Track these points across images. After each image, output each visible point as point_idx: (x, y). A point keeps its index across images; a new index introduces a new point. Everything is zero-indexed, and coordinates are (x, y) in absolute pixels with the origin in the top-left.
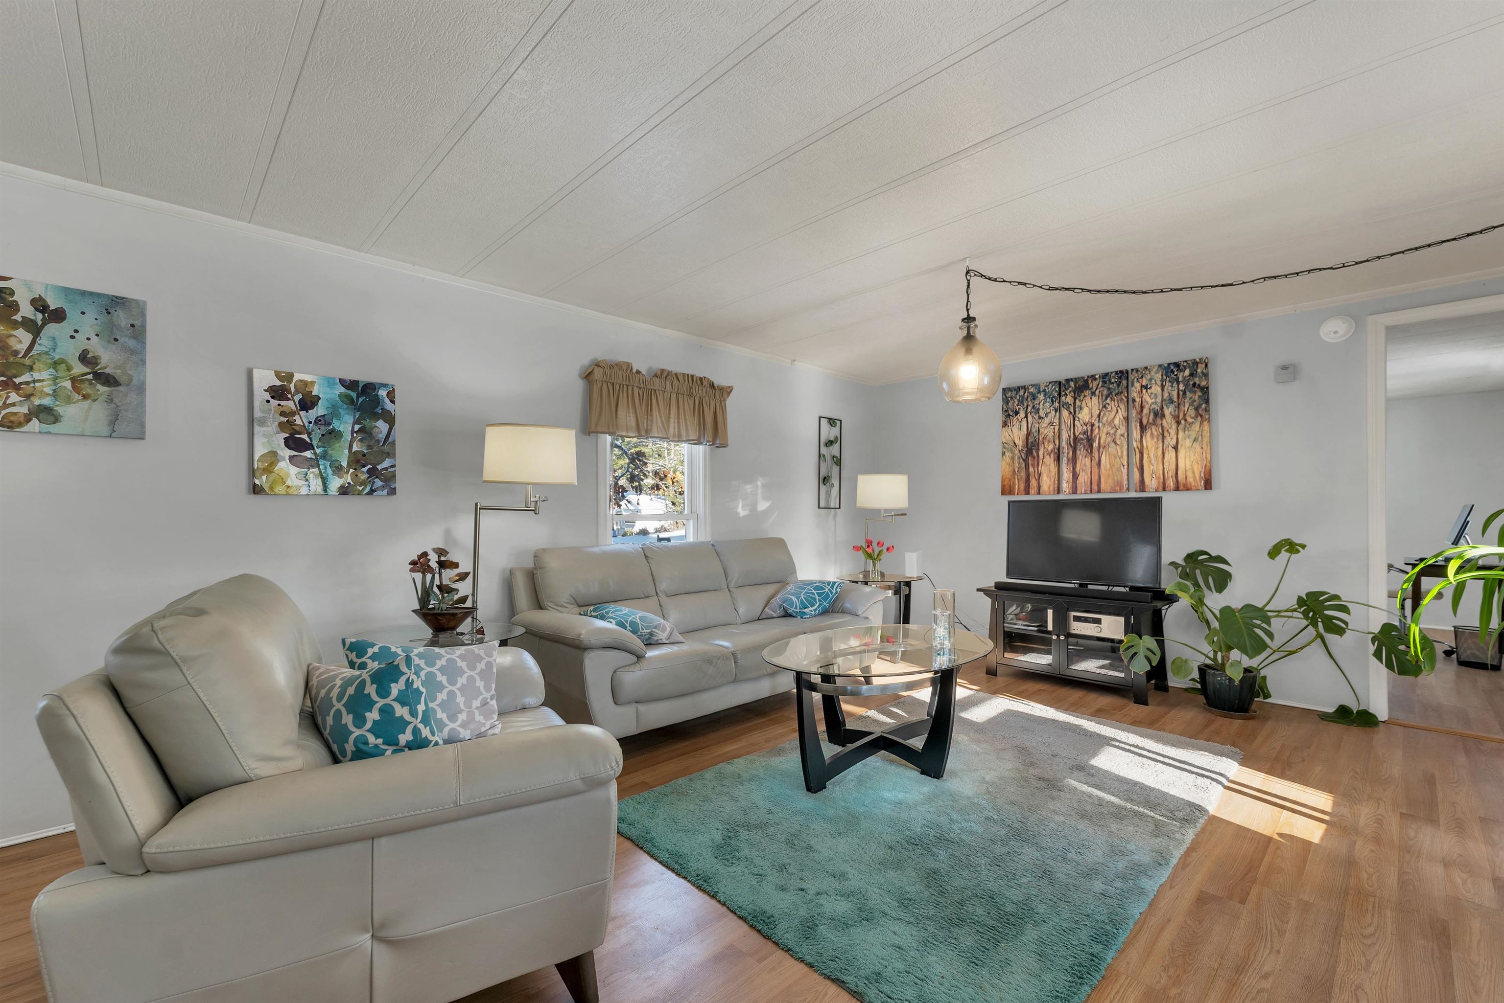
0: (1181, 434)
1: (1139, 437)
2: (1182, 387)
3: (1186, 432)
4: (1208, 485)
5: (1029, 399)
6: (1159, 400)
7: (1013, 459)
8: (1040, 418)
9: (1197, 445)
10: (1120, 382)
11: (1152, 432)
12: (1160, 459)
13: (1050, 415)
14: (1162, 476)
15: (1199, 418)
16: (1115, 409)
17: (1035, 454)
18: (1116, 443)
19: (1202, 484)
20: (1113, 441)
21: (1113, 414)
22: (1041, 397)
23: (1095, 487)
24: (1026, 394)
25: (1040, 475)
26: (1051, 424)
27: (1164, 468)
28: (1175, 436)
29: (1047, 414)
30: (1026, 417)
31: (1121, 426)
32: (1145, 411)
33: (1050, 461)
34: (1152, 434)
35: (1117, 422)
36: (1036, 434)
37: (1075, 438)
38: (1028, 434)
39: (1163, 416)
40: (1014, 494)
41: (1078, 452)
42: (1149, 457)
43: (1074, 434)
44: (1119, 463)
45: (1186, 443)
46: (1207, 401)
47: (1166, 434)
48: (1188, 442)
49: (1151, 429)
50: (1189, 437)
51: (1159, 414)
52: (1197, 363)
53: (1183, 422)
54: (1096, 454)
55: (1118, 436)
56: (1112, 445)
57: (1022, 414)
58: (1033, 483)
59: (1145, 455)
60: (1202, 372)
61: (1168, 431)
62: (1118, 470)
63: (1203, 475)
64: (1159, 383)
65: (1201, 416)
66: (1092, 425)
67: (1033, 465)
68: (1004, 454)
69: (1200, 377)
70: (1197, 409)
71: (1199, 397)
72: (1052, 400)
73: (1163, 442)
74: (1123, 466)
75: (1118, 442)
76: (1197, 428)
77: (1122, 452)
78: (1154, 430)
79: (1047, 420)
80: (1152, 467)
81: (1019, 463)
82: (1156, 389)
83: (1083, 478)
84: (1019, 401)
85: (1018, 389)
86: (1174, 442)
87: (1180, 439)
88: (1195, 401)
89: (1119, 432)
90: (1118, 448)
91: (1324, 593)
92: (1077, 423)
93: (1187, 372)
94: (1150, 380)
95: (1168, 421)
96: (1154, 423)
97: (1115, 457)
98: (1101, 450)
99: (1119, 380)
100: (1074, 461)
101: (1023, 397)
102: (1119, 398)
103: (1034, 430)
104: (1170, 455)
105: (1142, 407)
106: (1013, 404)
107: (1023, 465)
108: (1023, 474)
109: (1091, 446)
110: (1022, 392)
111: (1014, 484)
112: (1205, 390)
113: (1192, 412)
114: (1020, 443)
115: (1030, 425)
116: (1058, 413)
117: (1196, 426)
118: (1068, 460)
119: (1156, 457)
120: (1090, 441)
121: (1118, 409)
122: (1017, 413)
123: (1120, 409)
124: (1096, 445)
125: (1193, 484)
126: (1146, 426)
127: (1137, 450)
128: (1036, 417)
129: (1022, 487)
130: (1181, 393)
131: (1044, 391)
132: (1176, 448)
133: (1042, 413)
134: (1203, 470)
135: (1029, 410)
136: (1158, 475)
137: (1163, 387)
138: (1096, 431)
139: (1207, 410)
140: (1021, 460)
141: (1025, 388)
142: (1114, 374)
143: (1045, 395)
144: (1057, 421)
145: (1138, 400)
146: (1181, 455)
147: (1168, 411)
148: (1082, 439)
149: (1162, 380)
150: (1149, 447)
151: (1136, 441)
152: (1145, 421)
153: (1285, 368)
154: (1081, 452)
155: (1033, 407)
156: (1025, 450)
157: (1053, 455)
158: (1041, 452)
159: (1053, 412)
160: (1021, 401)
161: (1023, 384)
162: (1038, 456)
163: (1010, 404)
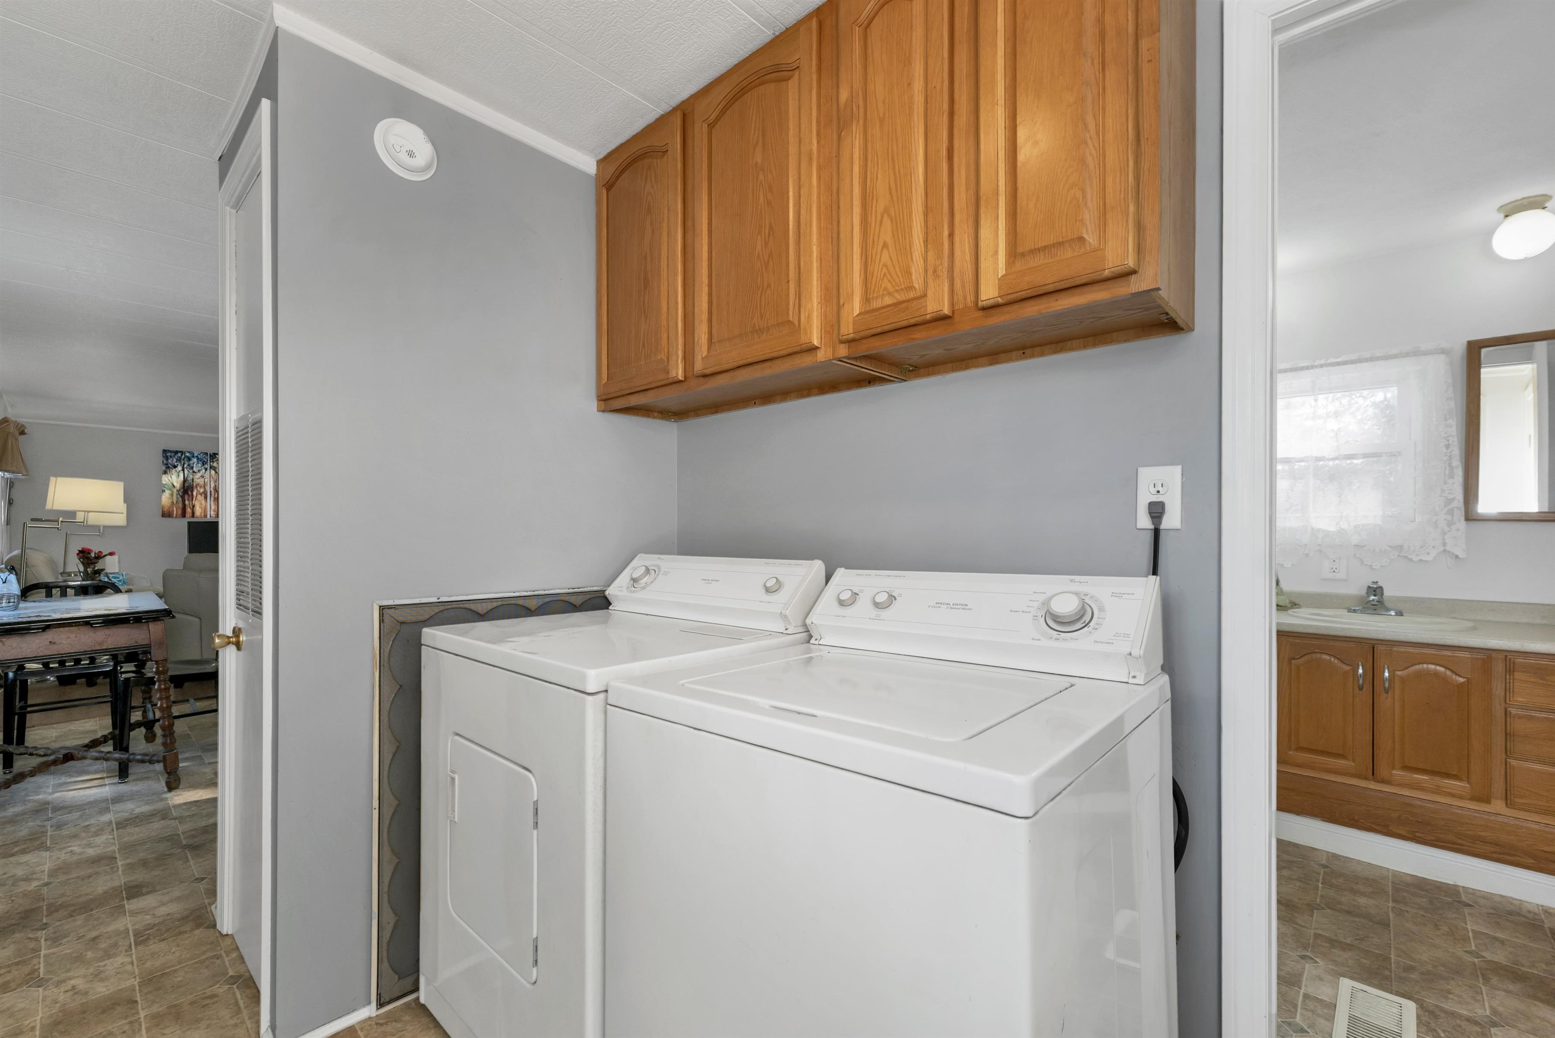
5: (185, 459)
7: (172, 495)
8: (194, 472)
13: (201, 472)
17: (190, 493)
22: (195, 460)
24: (183, 456)
25: (194, 506)
26: (202, 477)
29: (199, 471)
30: (183, 470)
36: (191, 482)
38: (185, 481)
40: (172, 517)
57: (180, 468)
58: (189, 510)
67: (189, 500)
68: (164, 491)
72: (203, 463)
79: (199, 475)
81: (177, 498)
84: (177, 459)
85: (176, 452)
101: (180, 458)
103: (189, 479)
106: (172, 461)
107: (180, 500)
108: (180, 505)
110: (179, 455)
111: (173, 511)
114: (178, 485)
115: (186, 476)
122: (175, 467)
128: (191, 471)
129: (180, 512)
131: (197, 457)
133: (195, 469)
135: (185, 466)
140: (179, 496)
141: (182, 452)
143: (198, 459)
155: (189, 465)
156: (182, 490)
157: (203, 495)
158: (195, 493)
159: (204, 470)
160: (179, 460)
161: (181, 450)
162: (192, 495)
163: (170, 461)
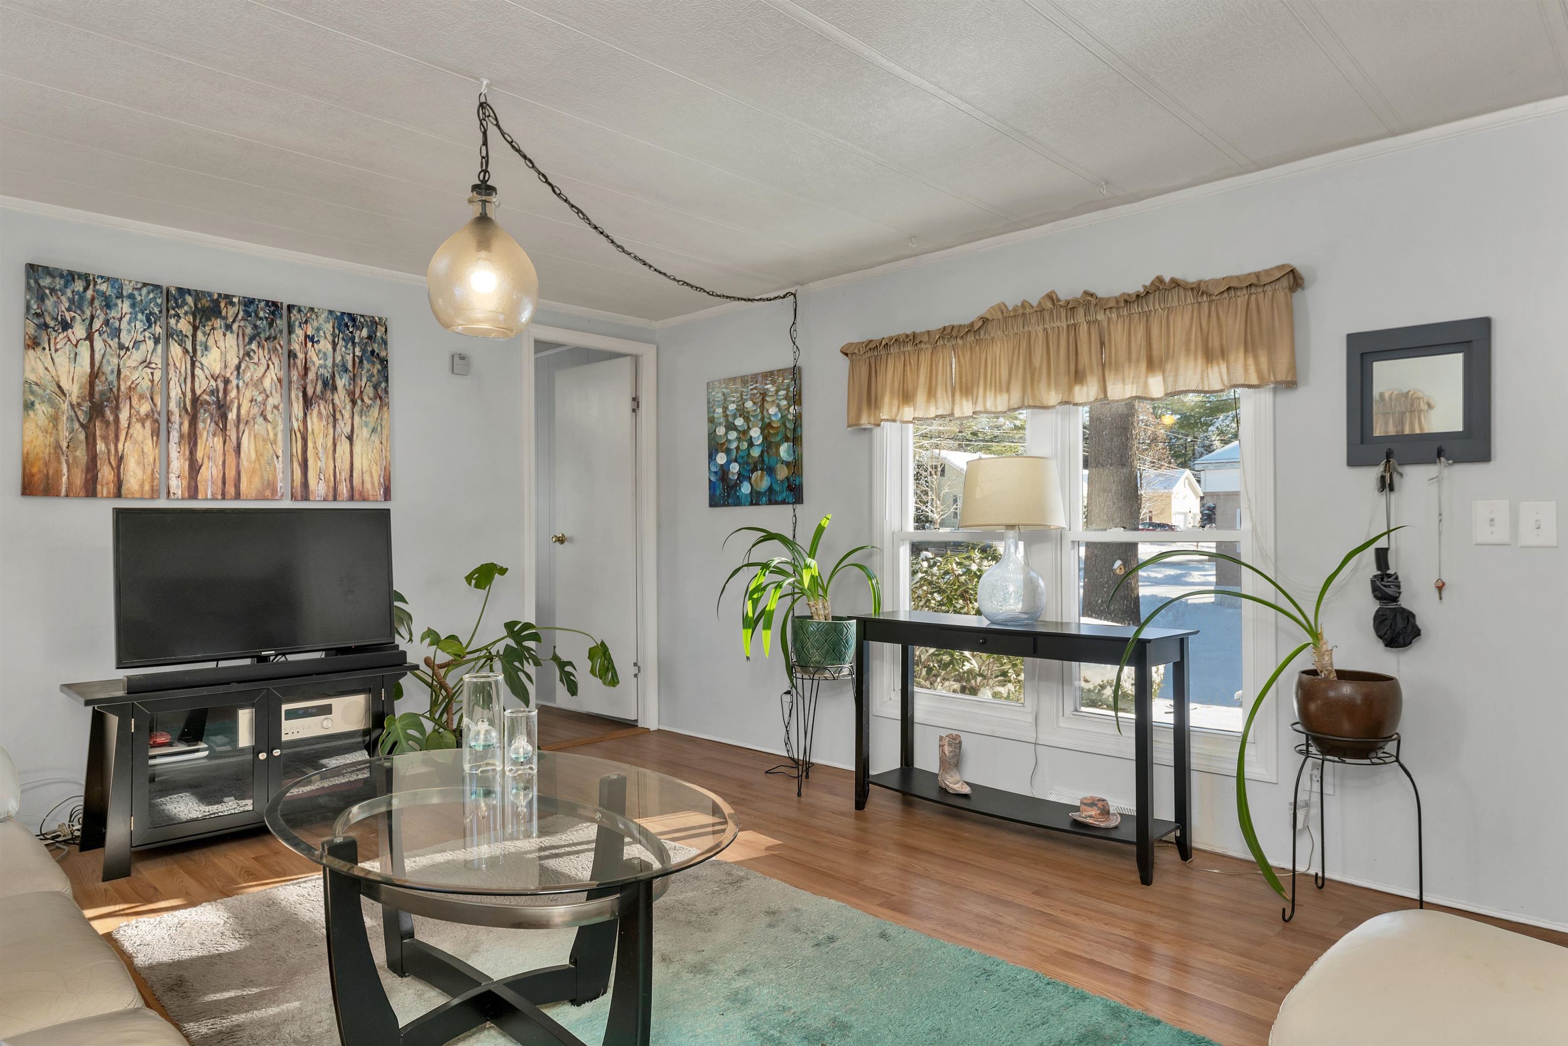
0: (357, 418)
1: (301, 415)
2: (358, 352)
3: (364, 418)
4: (387, 494)
5: (97, 303)
6: (329, 363)
7: (54, 419)
8: (121, 347)
9: (375, 438)
10: (272, 320)
11: (320, 409)
12: (331, 453)
13: (143, 347)
14: (332, 479)
15: (378, 401)
16: (264, 361)
17: (109, 416)
18: (265, 419)
19: (382, 492)
20: (262, 414)
21: (262, 369)
22: (125, 307)
23: (231, 490)
24: (90, 293)
25: (120, 459)
26: (146, 364)
27: (335, 466)
28: (350, 421)
29: (137, 344)
30: (90, 338)
31: (274, 392)
32: (311, 375)
33: (142, 433)
34: (320, 413)
35: (267, 383)
36: (112, 378)
37: (195, 400)
38: (94, 375)
39: (335, 388)
40: (58, 495)
41: (201, 425)
42: (315, 448)
43: (193, 391)
44: (271, 451)
45: (362, 434)
46: (387, 381)
47: (338, 416)
48: (365, 432)
49: (319, 405)
50: (366, 425)
51: (329, 385)
52: (376, 324)
53: (359, 402)
54: (232, 432)
55: (269, 408)
56: (260, 420)
57: (79, 331)
58: (106, 473)
59: (310, 445)
60: (382, 338)
61: (340, 411)
62: (269, 464)
63: (382, 480)
64: (330, 338)
65: (380, 398)
66: (227, 382)
67: (105, 439)
68: (29, 406)
69: (379, 344)
70: (375, 387)
71: (378, 371)
72: (148, 320)
73: (334, 427)
74: (278, 457)
75: (269, 417)
76: (376, 415)
77: (276, 435)
78: (322, 407)
79: (136, 356)
80: (319, 464)
81: (72, 431)
82: (325, 345)
83: (209, 473)
84: (71, 301)
85: (71, 277)
86: (347, 430)
87: (355, 426)
88: (372, 375)
89: (271, 402)
90: (270, 427)
92: (198, 371)
93: (365, 333)
94: (318, 330)
95: (341, 397)
96: (322, 397)
97: (264, 440)
98: (242, 426)
99: (271, 316)
100: (192, 438)
101: (81, 295)
102: (271, 345)
103: (107, 369)
104: (343, 447)
105: (306, 369)
106: (57, 304)
107: (82, 436)
108: (81, 454)
109: (224, 417)
110: (79, 286)
111: (58, 473)
112: (384, 362)
113: (369, 391)
114: (74, 390)
115: (98, 357)
116: (159, 347)
117: (375, 412)
118: (181, 436)
119: (325, 449)
120: (222, 408)
121: (270, 363)
122: (66, 326)
123: (273, 364)
124: (232, 416)
125: (371, 493)
126: (312, 398)
127: (298, 435)
128: (114, 343)
129: (79, 479)
130: (357, 360)
131: (131, 296)
132: (350, 438)
133: (126, 339)
134: (382, 475)
135: (97, 324)
136: (327, 476)
137: (334, 345)
138: (233, 394)
139: (386, 391)
140: (76, 425)
141: (87, 279)
142: (262, 304)
143: (133, 306)
144: (157, 360)
145: (301, 356)
146: (357, 449)
147: (342, 382)
148: (208, 403)
149: (333, 335)
150: (316, 432)
151: (297, 420)
152: (310, 392)
153: (462, 358)
154: (206, 426)
155: (107, 322)
156: (86, 406)
157: (148, 424)
158: (124, 416)
159: (150, 343)
160: (77, 304)
161: (83, 270)
162: (117, 420)
163: (49, 303)
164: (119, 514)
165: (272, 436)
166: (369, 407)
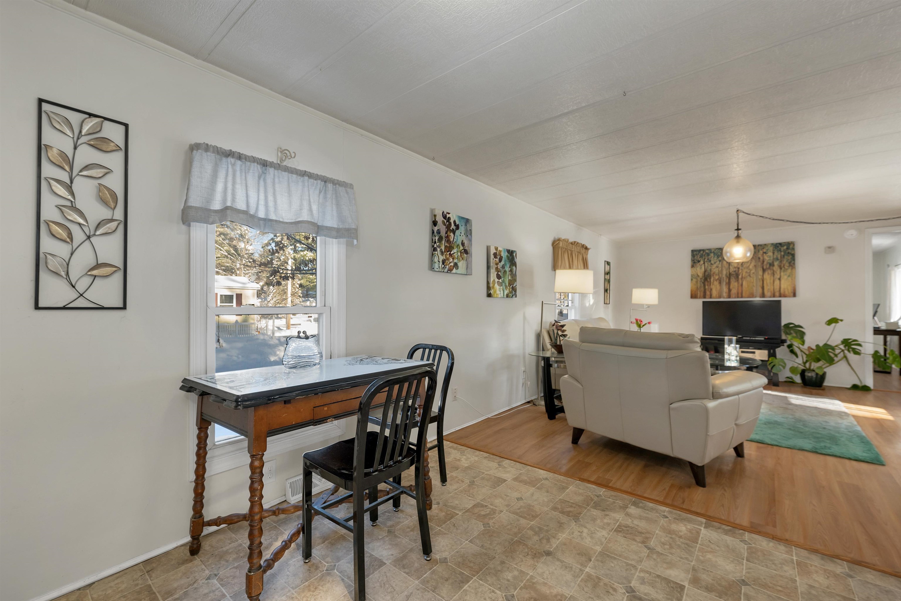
0: (782, 274)
1: (762, 274)
2: (782, 253)
3: (785, 273)
4: (794, 295)
5: (706, 255)
6: (772, 258)
7: (697, 282)
8: (711, 264)
9: (790, 278)
12: (772, 284)
14: (773, 291)
17: (708, 280)
19: (792, 294)
20: (749, 275)
22: (712, 255)
23: (740, 295)
24: (704, 253)
25: (711, 290)
26: (717, 267)
27: (774, 287)
28: (779, 274)
29: (715, 263)
30: (704, 263)
31: (753, 269)
32: (765, 263)
33: (716, 283)
34: (768, 273)
35: (751, 267)
36: (709, 271)
37: (730, 274)
38: (705, 271)
39: (773, 265)
40: (696, 298)
41: (731, 280)
42: (767, 283)
43: (729, 272)
44: (752, 285)
45: (784, 277)
46: (794, 260)
47: (775, 273)
48: (786, 277)
49: (768, 271)
50: (786, 275)
51: (772, 265)
52: (790, 244)
53: (783, 268)
54: (740, 281)
55: (751, 273)
56: (749, 277)
57: (702, 262)
58: (708, 293)
59: (765, 282)
60: (792, 248)
62: (751, 288)
63: (792, 291)
64: (772, 251)
65: (792, 266)
66: (739, 268)
67: (708, 285)
68: (692, 280)
69: (791, 250)
70: (790, 263)
71: (791, 258)
72: (718, 257)
73: (774, 276)
74: (754, 286)
75: (752, 276)
77: (754, 280)
79: (715, 265)
80: (768, 287)
81: (700, 284)
82: (770, 254)
83: (734, 291)
84: (700, 256)
85: (700, 251)
86: (778, 277)
87: (781, 276)
88: (788, 260)
89: (752, 272)
90: (752, 278)
91: (850, 339)
92: (731, 267)
93: (785, 247)
94: (768, 250)
95: (776, 268)
96: (769, 268)
97: (750, 282)
98: (743, 279)
100: (729, 284)
101: (702, 254)
103: (708, 269)
105: (763, 261)
106: (697, 257)
107: (703, 285)
108: (702, 289)
109: (738, 277)
110: (702, 252)
111: (698, 294)
112: (793, 255)
113: (787, 264)
114: (701, 275)
115: (706, 267)
116: (721, 263)
117: (789, 271)
118: (726, 283)
119: (770, 283)
120: (737, 275)
122: (699, 261)
123: (753, 262)
124: (740, 277)
125: (789, 294)
126: (765, 270)
127: (761, 280)
128: (710, 263)
129: (702, 294)
130: (782, 256)
131: (714, 252)
132: (780, 279)
133: (712, 262)
134: (792, 288)
135: (706, 260)
136: (771, 291)
137: (773, 253)
138: (740, 271)
139: (794, 264)
140: (702, 283)
141: (703, 250)
143: (714, 254)
144: (720, 266)
145: (761, 258)
146: (783, 281)
147: (776, 263)
148: (733, 274)
149: (773, 250)
150: (767, 278)
151: (760, 276)
152: (765, 267)
153: (830, 248)
154: (733, 280)
155: (708, 259)
156: (703, 278)
157: (718, 281)
158: (712, 280)
159: (718, 262)
160: (701, 257)
161: (702, 248)
162: (710, 281)
163: (696, 257)
164: (704, 302)
165: (752, 281)
166: (787, 269)
